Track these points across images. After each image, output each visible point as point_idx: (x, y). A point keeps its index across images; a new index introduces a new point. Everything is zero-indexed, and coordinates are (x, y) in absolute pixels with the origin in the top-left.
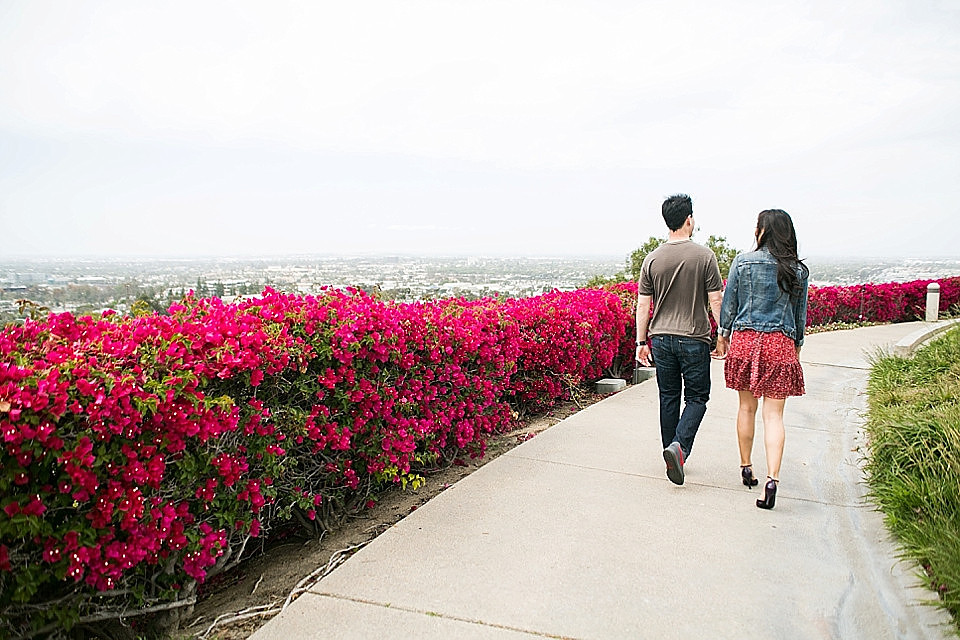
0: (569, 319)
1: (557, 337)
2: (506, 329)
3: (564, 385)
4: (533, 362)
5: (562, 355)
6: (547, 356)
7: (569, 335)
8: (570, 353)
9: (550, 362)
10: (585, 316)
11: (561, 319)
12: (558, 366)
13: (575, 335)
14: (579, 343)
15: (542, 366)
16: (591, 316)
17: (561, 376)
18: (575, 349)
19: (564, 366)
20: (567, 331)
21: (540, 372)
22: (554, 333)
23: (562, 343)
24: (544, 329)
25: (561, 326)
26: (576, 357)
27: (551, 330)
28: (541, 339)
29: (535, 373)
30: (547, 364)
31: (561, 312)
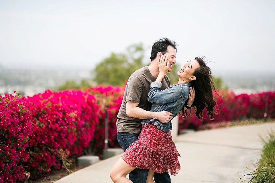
0: (61, 111)
1: (54, 123)
2: (24, 114)
3: (58, 157)
4: (36, 141)
5: (56, 136)
6: (46, 137)
7: (62, 122)
8: (62, 134)
9: (48, 141)
10: (72, 109)
11: (55, 110)
12: (53, 144)
13: (65, 122)
14: (68, 128)
15: (42, 144)
16: (76, 109)
17: (56, 151)
18: (66, 132)
19: (58, 144)
20: (61, 119)
21: (41, 148)
22: (50, 120)
23: (57, 128)
24: (44, 118)
25: (56, 115)
26: (66, 137)
27: (49, 118)
28: (42, 125)
29: (37, 149)
30: (46, 142)
31: (56, 105)
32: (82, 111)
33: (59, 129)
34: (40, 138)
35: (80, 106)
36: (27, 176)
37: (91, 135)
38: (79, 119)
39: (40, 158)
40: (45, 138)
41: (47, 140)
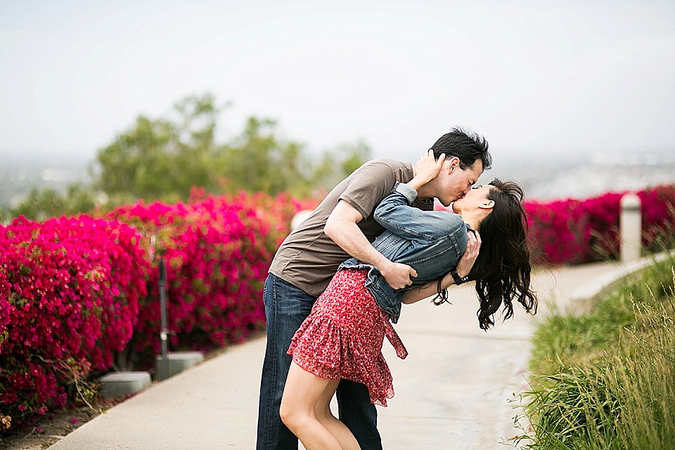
3: (62, 378)
5: (58, 327)
6: (34, 330)
7: (68, 292)
8: (70, 323)
9: (39, 338)
10: (89, 260)
11: (53, 267)
12: (49, 347)
13: (77, 293)
14: (85, 308)
15: (25, 347)
16: (98, 260)
17: (57, 364)
18: (79, 317)
19: (61, 345)
20: (66, 286)
21: (22, 359)
22: (43, 290)
23: (57, 308)
24: (26, 285)
25: (55, 277)
26: (80, 330)
27: (38, 284)
28: (22, 302)
29: (13, 360)
30: (33, 343)
31: (52, 254)
32: (112, 267)
33: (63, 311)
34: (20, 334)
35: (105, 253)
36: (5, 425)
37: (132, 320)
38: (107, 285)
39: (21, 382)
40: (32, 334)
41: (35, 338)
